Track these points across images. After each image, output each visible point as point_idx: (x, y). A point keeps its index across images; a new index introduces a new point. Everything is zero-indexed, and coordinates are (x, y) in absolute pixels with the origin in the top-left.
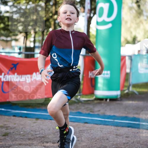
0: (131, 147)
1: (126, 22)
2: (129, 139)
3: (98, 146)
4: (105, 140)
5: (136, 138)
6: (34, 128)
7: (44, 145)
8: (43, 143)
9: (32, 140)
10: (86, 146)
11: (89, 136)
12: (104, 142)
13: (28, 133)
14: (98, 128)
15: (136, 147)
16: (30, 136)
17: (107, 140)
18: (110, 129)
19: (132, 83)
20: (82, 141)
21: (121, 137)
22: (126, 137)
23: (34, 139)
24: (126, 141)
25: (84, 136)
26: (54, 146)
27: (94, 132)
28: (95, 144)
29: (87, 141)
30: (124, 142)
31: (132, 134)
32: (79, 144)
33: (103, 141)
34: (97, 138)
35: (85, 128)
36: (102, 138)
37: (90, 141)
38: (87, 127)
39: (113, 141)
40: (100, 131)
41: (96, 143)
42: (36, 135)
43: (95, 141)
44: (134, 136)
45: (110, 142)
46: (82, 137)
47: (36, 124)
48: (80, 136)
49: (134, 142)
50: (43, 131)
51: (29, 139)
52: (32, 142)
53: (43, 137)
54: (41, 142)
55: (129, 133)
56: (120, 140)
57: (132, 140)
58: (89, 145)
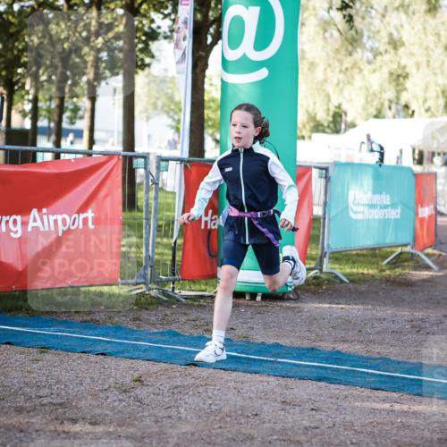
0: (327, 440)
1: (312, 65)
2: (322, 416)
3: (227, 434)
4: (248, 416)
5: (341, 414)
6: (34, 378)
7: (66, 429)
8: (62, 423)
9: (28, 412)
10: (193, 434)
11: (201, 405)
12: (247, 423)
13: (16, 393)
14: (227, 381)
15: (343, 438)
16: (21, 401)
17: (257, 418)
18: (265, 384)
19: (328, 246)
20: (180, 418)
21: (297, 408)
22: (312, 409)
23: (35, 409)
24: (312, 422)
25: (186, 403)
26: (94, 433)
27: (216, 392)
28: (220, 427)
29: (195, 420)
30: (306, 423)
31: (329, 400)
32: (171, 427)
33: (243, 421)
34: (226, 410)
35: (189, 381)
36: (240, 412)
37: (205, 419)
38: (196, 379)
39: (272, 421)
40: (235, 391)
41: (222, 425)
42: (41, 397)
43: (220, 420)
44: (336, 407)
45: (264, 422)
46: (180, 405)
47: (40, 364)
48: (173, 403)
49: (337, 426)
50: (63, 387)
51: (20, 410)
52: (26, 420)
53: (61, 404)
54: (56, 419)
55: (322, 398)
56: (295, 418)
57: (330, 419)
58: (202, 432)
